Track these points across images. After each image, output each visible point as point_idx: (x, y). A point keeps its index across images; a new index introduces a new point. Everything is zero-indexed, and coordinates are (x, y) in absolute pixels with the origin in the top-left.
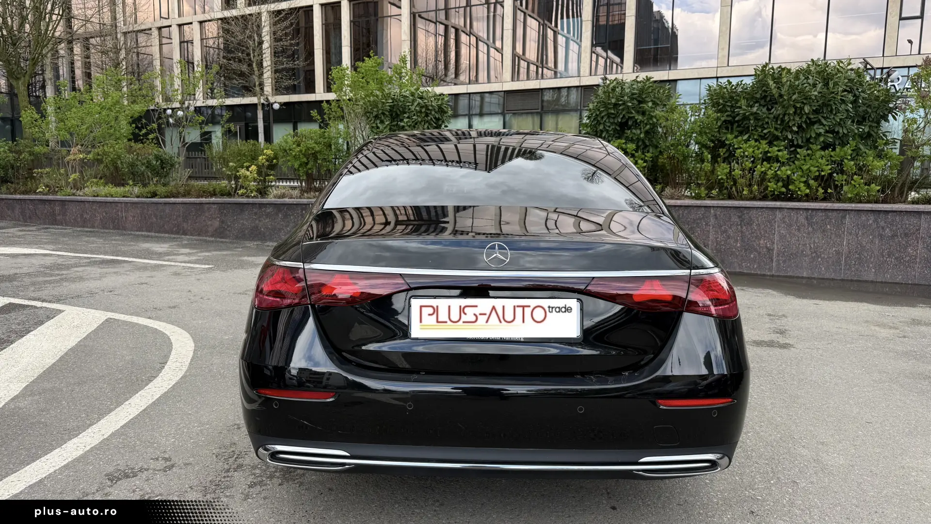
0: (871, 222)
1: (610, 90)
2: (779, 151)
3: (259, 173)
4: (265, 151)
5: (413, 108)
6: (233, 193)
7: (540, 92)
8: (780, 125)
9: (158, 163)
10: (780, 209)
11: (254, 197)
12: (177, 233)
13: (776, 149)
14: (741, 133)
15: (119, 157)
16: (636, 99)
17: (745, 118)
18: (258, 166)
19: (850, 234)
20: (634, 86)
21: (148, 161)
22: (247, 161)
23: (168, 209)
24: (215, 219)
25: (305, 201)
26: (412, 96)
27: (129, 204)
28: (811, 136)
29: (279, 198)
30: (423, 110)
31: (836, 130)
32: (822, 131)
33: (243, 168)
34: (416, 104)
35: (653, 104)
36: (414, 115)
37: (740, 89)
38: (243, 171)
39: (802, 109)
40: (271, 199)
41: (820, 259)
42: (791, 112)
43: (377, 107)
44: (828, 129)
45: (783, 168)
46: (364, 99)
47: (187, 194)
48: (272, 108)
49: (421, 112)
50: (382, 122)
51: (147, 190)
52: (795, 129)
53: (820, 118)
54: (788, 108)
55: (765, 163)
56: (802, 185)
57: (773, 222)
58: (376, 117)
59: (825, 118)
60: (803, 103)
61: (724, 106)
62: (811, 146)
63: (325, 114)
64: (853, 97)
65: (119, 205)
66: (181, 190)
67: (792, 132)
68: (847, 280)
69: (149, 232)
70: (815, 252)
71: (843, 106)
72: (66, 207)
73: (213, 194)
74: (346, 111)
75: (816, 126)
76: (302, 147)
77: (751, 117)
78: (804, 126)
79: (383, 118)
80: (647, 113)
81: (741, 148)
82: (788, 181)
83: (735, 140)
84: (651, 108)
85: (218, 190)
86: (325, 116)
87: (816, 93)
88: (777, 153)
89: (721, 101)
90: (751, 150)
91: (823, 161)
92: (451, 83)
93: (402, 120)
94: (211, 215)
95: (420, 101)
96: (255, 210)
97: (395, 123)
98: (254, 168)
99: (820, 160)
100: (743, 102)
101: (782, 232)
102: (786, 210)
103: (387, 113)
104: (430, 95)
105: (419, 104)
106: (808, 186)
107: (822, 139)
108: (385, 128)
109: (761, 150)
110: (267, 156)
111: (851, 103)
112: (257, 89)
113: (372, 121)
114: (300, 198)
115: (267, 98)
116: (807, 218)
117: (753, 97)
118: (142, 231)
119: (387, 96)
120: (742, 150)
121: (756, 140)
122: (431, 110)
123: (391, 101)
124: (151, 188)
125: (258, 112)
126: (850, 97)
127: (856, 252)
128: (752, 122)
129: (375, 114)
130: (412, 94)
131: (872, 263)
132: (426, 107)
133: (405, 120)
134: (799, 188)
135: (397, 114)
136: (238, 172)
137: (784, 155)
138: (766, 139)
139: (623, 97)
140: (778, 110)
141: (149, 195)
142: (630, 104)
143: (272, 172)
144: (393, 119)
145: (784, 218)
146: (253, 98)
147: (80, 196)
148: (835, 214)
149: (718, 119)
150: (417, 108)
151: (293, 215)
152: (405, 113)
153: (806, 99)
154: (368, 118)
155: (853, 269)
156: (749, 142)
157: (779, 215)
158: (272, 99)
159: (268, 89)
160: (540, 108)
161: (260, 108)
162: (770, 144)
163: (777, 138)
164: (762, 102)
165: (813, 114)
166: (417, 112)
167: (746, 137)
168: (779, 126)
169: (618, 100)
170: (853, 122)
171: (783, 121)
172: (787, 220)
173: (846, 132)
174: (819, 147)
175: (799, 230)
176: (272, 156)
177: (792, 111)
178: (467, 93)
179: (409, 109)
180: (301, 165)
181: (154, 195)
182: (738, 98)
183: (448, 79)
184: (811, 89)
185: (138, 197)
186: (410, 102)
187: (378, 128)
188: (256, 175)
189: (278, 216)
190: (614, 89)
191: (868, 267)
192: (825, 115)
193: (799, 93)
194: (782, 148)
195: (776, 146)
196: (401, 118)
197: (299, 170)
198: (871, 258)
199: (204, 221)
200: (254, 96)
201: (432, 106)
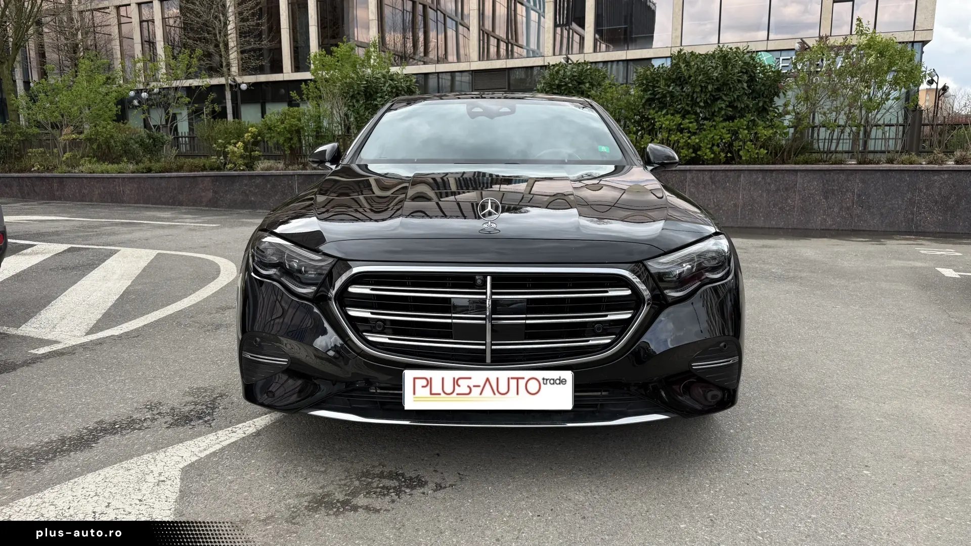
0: (760, 179)
1: (554, 73)
2: (691, 123)
3: (245, 149)
4: (250, 129)
5: (385, 88)
6: (222, 168)
7: (507, 72)
8: (691, 101)
9: (150, 142)
10: (690, 170)
11: (243, 170)
12: (173, 204)
13: (687, 121)
14: (661, 109)
15: (112, 136)
16: (576, 81)
17: (664, 96)
18: (244, 142)
19: (744, 190)
20: (574, 70)
21: (141, 140)
22: (233, 139)
23: (164, 183)
24: (209, 190)
25: (291, 172)
26: (384, 78)
27: (126, 180)
28: (715, 111)
29: (266, 170)
30: (394, 90)
31: (735, 105)
32: (723, 106)
33: (231, 145)
34: (387, 85)
35: (590, 85)
36: (386, 95)
37: (661, 71)
38: (230, 148)
39: (706, 87)
40: (258, 171)
41: (721, 211)
42: (698, 91)
43: (353, 88)
44: (728, 104)
45: (693, 137)
46: (341, 81)
47: (180, 168)
48: (240, 88)
49: (392, 92)
50: (358, 101)
51: (141, 165)
52: (702, 104)
53: (721, 95)
54: (695, 87)
55: (679, 133)
56: (708, 150)
57: (684, 182)
58: (353, 97)
59: (726, 95)
60: (706, 82)
61: (647, 85)
62: (715, 118)
63: (303, 94)
64: (748, 77)
65: (116, 180)
66: (175, 167)
67: (700, 107)
68: (743, 228)
69: (147, 204)
70: (717, 205)
71: (740, 85)
72: (65, 183)
73: (204, 169)
74: (322, 92)
75: (718, 102)
76: (286, 124)
77: (668, 95)
78: (709, 101)
79: (358, 98)
80: (585, 93)
81: (659, 121)
82: (696, 148)
83: (656, 115)
84: (589, 88)
85: (207, 165)
86: (303, 96)
87: (716, 75)
88: (688, 124)
89: (645, 82)
90: (668, 122)
91: (724, 131)
92: (420, 61)
93: (375, 100)
94: (205, 187)
95: (391, 82)
96: (245, 182)
97: (369, 102)
98: (240, 144)
99: (722, 130)
100: (662, 82)
101: (691, 190)
102: (694, 172)
103: (362, 93)
104: (400, 77)
105: (390, 85)
106: (713, 152)
107: (723, 112)
108: (361, 106)
109: (675, 122)
110: (252, 133)
111: (746, 82)
112: (225, 69)
113: (349, 101)
114: (285, 170)
115: (234, 79)
116: (711, 178)
117: (670, 78)
118: (140, 203)
119: (361, 78)
120: (660, 123)
121: (672, 115)
122: (401, 90)
123: (365, 83)
124: (147, 164)
125: (226, 93)
126: (745, 77)
127: (749, 204)
128: (668, 99)
129: (351, 94)
130: (384, 76)
131: (761, 212)
132: (397, 87)
133: (379, 99)
134: (706, 154)
135: (370, 94)
136: (227, 148)
137: (693, 126)
138: (680, 113)
139: (565, 79)
140: (687, 89)
141: (145, 171)
142: (570, 85)
143: (257, 148)
144: (367, 99)
145: (693, 178)
146: (221, 78)
147: (76, 172)
148: (733, 173)
149: (641, 98)
150: (388, 89)
151: (280, 185)
152: (377, 93)
153: (710, 79)
154: (345, 98)
155: (747, 218)
156: (667, 116)
157: (689, 176)
158: (239, 80)
159: (234, 69)
160: (507, 87)
161: (228, 88)
162: (683, 117)
163: (688, 112)
164: (678, 83)
165: (715, 92)
166: (389, 92)
167: (664, 112)
168: (689, 102)
169: (561, 81)
170: (748, 98)
171: (692, 97)
172: (695, 180)
173: (743, 106)
174: (721, 119)
175: (705, 188)
176: (256, 133)
177: (698, 89)
178: (436, 73)
179: (382, 90)
180: (285, 141)
181: (149, 170)
182: (658, 79)
183: (417, 57)
184: (713, 72)
185: (133, 172)
186: (382, 84)
187: (354, 106)
188: (242, 151)
189: (267, 186)
190: (557, 72)
191: (759, 216)
192: (725, 93)
193: (703, 74)
194: (692, 120)
195: (688, 119)
196: (375, 98)
197: (284, 146)
198: (760, 209)
199: (199, 192)
200: (222, 77)
201: (402, 87)
